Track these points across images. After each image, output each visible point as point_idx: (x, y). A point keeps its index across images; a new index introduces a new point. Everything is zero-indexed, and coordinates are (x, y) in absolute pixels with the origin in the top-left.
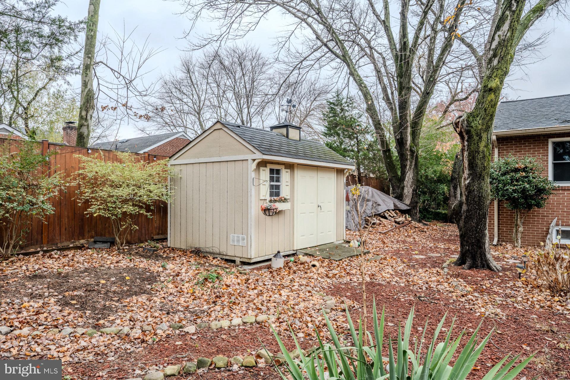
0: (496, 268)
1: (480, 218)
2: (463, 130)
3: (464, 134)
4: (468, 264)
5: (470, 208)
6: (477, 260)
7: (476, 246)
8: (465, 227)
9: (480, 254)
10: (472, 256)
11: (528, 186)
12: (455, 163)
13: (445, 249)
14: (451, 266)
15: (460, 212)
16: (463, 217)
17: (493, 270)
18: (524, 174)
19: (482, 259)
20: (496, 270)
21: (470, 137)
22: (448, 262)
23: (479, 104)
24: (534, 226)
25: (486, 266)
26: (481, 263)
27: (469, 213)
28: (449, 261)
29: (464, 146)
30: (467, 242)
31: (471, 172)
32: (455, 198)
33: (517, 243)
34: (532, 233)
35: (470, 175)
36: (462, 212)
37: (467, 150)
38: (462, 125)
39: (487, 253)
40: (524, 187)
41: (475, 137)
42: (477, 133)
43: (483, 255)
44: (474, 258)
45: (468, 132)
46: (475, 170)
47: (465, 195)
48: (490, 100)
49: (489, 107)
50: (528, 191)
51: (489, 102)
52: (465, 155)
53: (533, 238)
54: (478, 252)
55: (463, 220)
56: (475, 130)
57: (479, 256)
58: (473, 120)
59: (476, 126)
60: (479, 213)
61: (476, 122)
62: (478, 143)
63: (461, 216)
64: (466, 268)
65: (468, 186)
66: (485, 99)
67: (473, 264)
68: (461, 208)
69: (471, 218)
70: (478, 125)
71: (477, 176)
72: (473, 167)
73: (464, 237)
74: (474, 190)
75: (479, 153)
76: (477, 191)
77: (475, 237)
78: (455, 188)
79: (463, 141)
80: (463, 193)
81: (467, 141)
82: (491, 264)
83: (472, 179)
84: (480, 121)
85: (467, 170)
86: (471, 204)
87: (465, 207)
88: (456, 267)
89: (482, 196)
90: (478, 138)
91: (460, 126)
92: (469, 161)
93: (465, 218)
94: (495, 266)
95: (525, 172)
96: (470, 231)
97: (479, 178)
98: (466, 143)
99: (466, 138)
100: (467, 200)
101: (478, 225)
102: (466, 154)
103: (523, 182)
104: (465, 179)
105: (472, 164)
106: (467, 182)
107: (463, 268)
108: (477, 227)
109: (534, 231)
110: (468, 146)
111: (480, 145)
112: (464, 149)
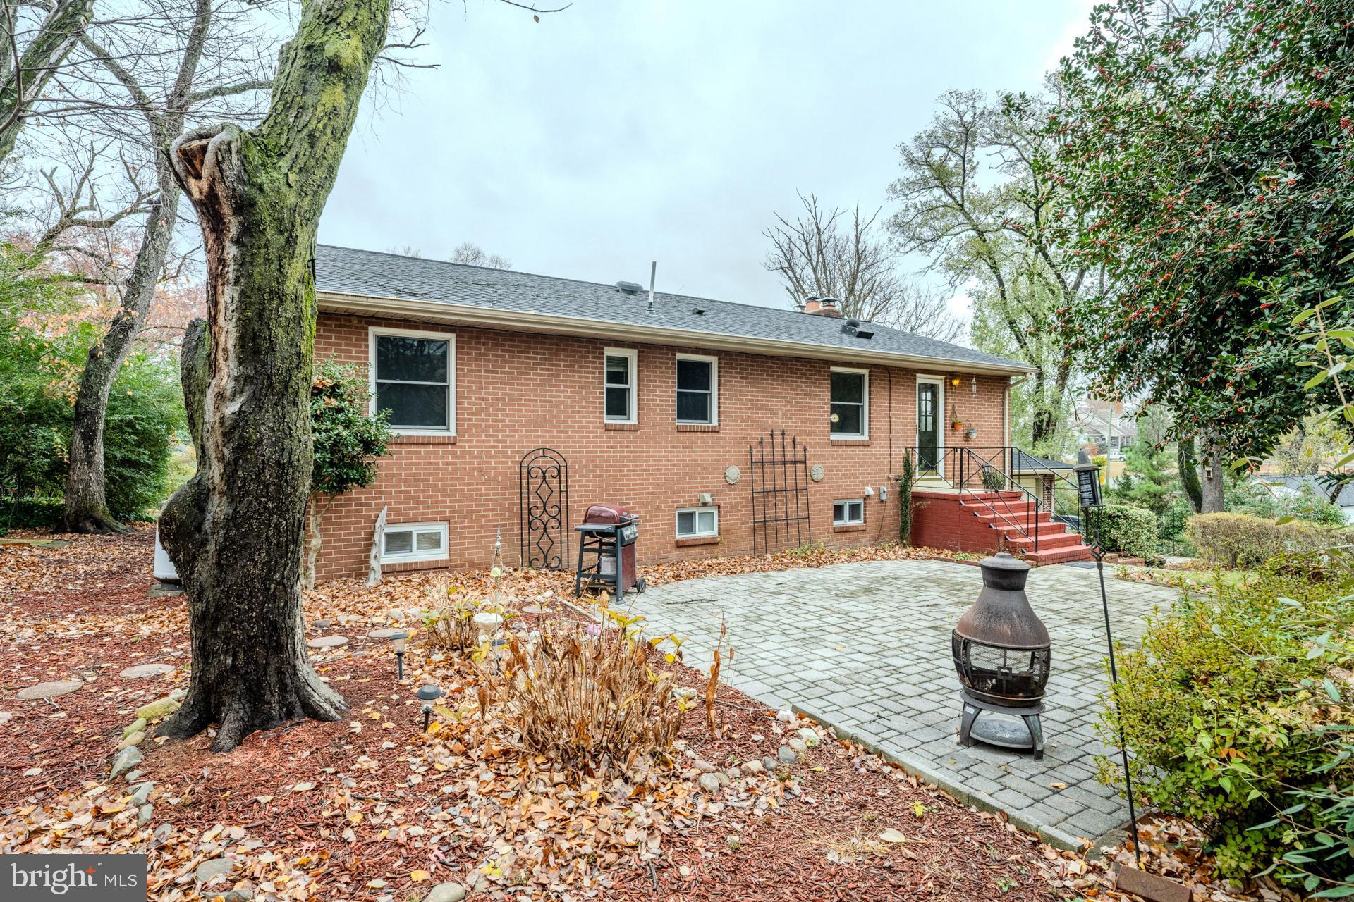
0: (332, 704)
1: (278, 545)
2: (220, 191)
3: (226, 210)
4: (230, 722)
5: (242, 509)
6: (267, 697)
7: (265, 646)
8: (219, 582)
9: (279, 672)
10: (249, 689)
11: (345, 433)
12: (87, 371)
13: (86, 640)
14: (156, 748)
15: (199, 528)
16: (212, 547)
17: (325, 718)
18: (334, 403)
19: (283, 688)
20: (333, 713)
21: (250, 230)
22: (134, 734)
23: (288, 107)
24: (340, 529)
25: (298, 709)
26: (283, 702)
27: (238, 527)
28: (140, 722)
29: (222, 261)
30: (227, 639)
31: (250, 371)
32: (90, 464)
33: (306, 577)
34: (334, 547)
35: (242, 381)
36: (207, 526)
37: (237, 282)
38: (218, 163)
39: (299, 662)
40: (338, 435)
41: (270, 232)
42: (281, 220)
43: (287, 672)
44: (255, 696)
45: (243, 206)
46: (264, 364)
47: (222, 459)
48: (329, 107)
49: (323, 132)
50: (346, 446)
51: (328, 115)
52: (224, 300)
53: (336, 559)
54: (271, 669)
55: (212, 559)
56: (273, 205)
57: (273, 680)
58: (264, 165)
59: (278, 191)
60: (278, 525)
61: (275, 174)
62: (280, 259)
63: (204, 543)
64: (225, 741)
65: (234, 426)
66: (310, 99)
67: (253, 718)
68: (203, 510)
69: (244, 547)
70: (284, 189)
71: (271, 385)
72: (257, 352)
73: (217, 622)
74: (261, 440)
75: (282, 302)
76: (273, 444)
77: (263, 616)
78: (89, 438)
79: (219, 240)
80: (211, 453)
81: (238, 242)
82: (317, 698)
83: (254, 398)
84: (292, 177)
85: (233, 363)
86: (247, 493)
87: (218, 508)
88: (178, 747)
89: (290, 463)
90: (282, 240)
91: (207, 169)
92: (243, 324)
93: (220, 553)
94: (327, 700)
95: (335, 397)
96: (239, 596)
97: (282, 395)
98: (231, 251)
99: (234, 230)
100: (230, 477)
101: (271, 571)
102: (229, 295)
103: (333, 422)
104: (220, 397)
105: (255, 338)
106: (232, 408)
107: (215, 748)
108: (268, 578)
109: (340, 541)
110: (241, 264)
111: (288, 271)
112: (222, 275)
